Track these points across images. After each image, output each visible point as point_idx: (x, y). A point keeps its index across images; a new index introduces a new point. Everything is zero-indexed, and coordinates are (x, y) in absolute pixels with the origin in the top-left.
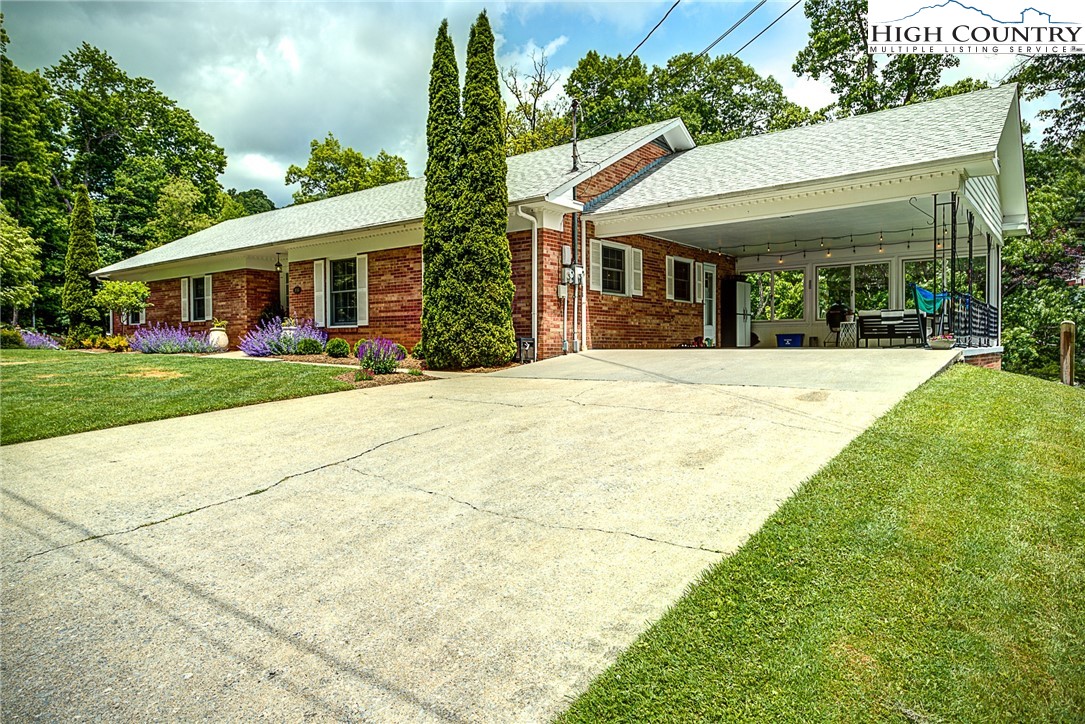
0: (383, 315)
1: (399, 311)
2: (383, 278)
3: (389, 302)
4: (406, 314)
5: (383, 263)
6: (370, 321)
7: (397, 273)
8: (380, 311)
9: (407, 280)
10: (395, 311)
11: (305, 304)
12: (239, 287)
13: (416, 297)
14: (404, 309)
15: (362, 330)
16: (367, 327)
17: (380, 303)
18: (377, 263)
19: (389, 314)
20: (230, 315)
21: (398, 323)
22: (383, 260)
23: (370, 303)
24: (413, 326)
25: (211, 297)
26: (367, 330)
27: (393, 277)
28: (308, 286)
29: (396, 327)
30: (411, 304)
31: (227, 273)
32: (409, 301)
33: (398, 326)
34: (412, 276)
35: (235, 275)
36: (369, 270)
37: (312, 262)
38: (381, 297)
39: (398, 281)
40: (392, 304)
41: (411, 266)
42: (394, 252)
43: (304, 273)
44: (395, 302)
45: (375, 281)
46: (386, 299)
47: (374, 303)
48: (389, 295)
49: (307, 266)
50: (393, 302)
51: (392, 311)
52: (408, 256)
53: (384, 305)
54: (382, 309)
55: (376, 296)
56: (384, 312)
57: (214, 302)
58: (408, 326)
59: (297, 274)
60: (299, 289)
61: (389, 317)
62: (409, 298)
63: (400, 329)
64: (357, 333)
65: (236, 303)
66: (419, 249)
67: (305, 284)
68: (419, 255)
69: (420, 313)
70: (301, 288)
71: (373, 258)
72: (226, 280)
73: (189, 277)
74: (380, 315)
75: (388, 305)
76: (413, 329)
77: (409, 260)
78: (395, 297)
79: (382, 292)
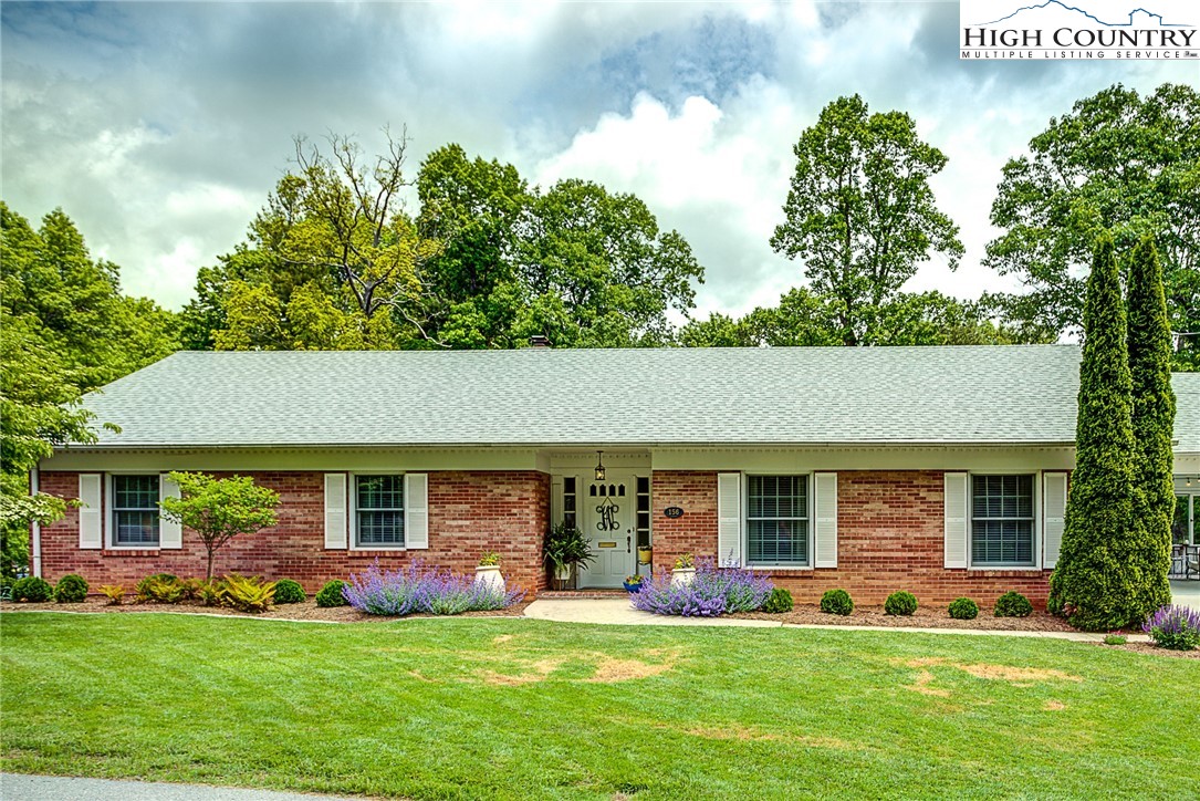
0: (865, 554)
1: (897, 550)
2: (865, 506)
3: (878, 538)
4: (911, 554)
5: (868, 486)
6: (839, 562)
7: (893, 502)
8: (861, 550)
9: (915, 511)
10: (892, 550)
11: (694, 534)
12: (515, 499)
13: (931, 535)
14: (910, 548)
16: (835, 569)
17: (861, 538)
18: (856, 486)
19: (878, 554)
20: (485, 543)
21: (895, 566)
22: (866, 483)
23: (839, 538)
24: (924, 570)
25: (425, 510)
26: (833, 574)
27: (887, 506)
28: (701, 507)
29: (890, 570)
30: (919, 543)
31: (473, 473)
32: (915, 539)
33: (898, 570)
35: (500, 479)
36: (838, 495)
37: (715, 473)
38: (863, 531)
39: (899, 512)
40: (884, 542)
41: (921, 495)
42: (889, 474)
43: (690, 489)
44: (891, 538)
45: (851, 510)
46: (874, 534)
47: (849, 538)
48: (878, 529)
49: (697, 479)
50: (886, 538)
51: (885, 550)
52: (915, 483)
53: (868, 542)
54: (865, 546)
55: (853, 530)
56: (868, 550)
57: (435, 519)
58: (915, 571)
59: (673, 488)
60: (677, 512)
61: (879, 558)
62: (918, 535)
63: (899, 574)
64: (811, 577)
65: (502, 523)
66: (938, 475)
67: (692, 505)
68: (938, 482)
69: (938, 554)
70: (681, 510)
71: (847, 479)
72: (471, 484)
73: (347, 472)
74: (859, 554)
75: (877, 542)
76: (924, 574)
77: (917, 486)
78: (891, 533)
79: (866, 524)
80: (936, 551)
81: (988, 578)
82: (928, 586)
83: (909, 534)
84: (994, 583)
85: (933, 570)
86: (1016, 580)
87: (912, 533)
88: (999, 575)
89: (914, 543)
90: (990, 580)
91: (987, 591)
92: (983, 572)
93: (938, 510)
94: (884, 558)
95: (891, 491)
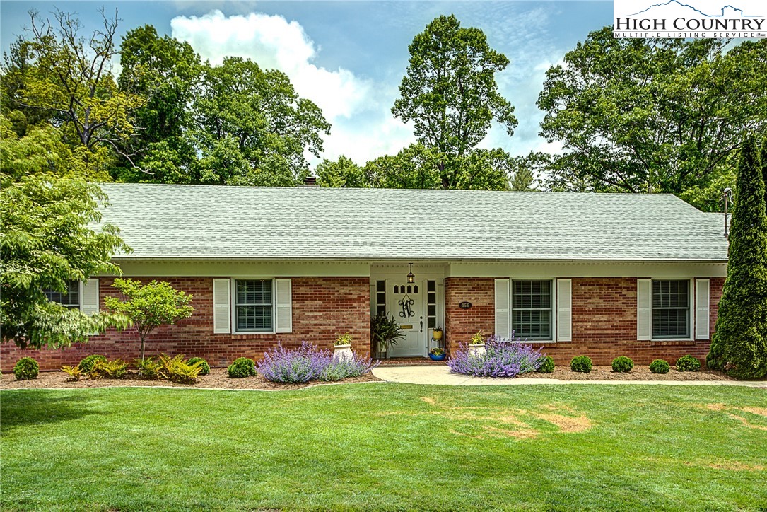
0: (589, 332)
1: (609, 329)
2: (589, 301)
3: (597, 322)
4: (617, 332)
5: (590, 288)
6: (573, 337)
7: (606, 298)
8: (586, 329)
9: (619, 304)
10: (605, 329)
11: (479, 320)
13: (629, 319)
14: (616, 328)
15: (562, 345)
16: (570, 342)
17: (586, 322)
18: (583, 288)
19: (596, 332)
20: (334, 328)
21: (607, 339)
22: (589, 285)
23: (573, 322)
24: (625, 342)
25: (290, 305)
26: (568, 345)
27: (602, 300)
28: (484, 302)
29: (604, 342)
30: (622, 324)
32: (620, 321)
33: (609, 342)
34: (625, 301)
36: (572, 293)
37: (493, 279)
38: (587, 317)
39: (609, 305)
40: (600, 324)
41: (623, 293)
42: (604, 280)
43: (476, 289)
44: (605, 321)
45: (580, 303)
46: (594, 319)
47: (578, 322)
48: (596, 316)
49: (480, 282)
50: (601, 322)
51: (601, 329)
52: (620, 285)
53: (590, 324)
54: (588, 327)
55: (581, 316)
56: (590, 330)
57: (297, 311)
58: (620, 342)
59: (465, 289)
60: (468, 305)
61: (598, 334)
62: (621, 319)
63: (610, 345)
64: (555, 348)
65: (346, 314)
66: (633, 280)
67: (477, 300)
68: (633, 285)
69: (633, 331)
70: (470, 304)
71: (578, 283)
72: (323, 286)
73: (230, 278)
74: (585, 332)
75: (596, 324)
76: (625, 345)
77: (621, 288)
78: (605, 318)
79: (589, 313)
80: (631, 329)
81: (663, 346)
82: (627, 352)
83: (616, 319)
84: (666, 349)
85: (631, 342)
86: (679, 347)
87: (618, 318)
88: (670, 344)
89: (619, 324)
90: (664, 347)
91: (662, 355)
92: (660, 342)
93: (632, 303)
94: (601, 334)
95: (605, 290)
